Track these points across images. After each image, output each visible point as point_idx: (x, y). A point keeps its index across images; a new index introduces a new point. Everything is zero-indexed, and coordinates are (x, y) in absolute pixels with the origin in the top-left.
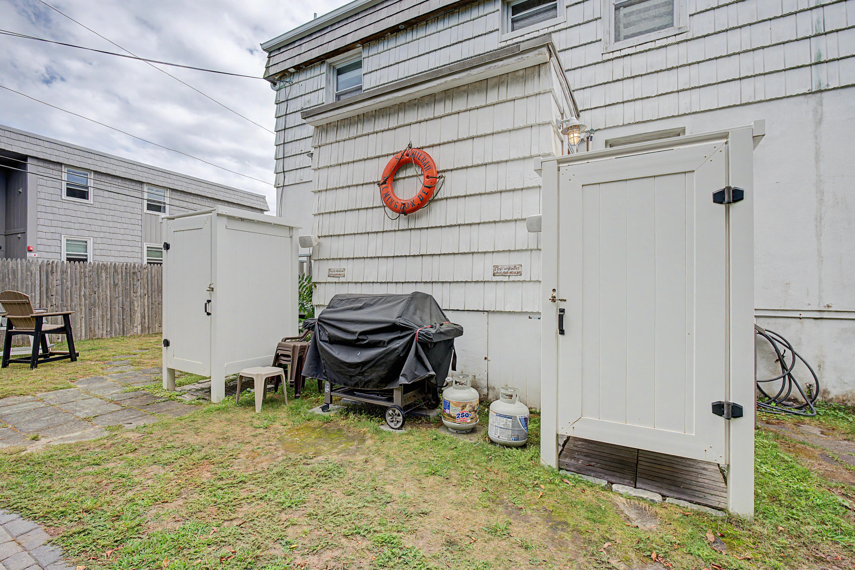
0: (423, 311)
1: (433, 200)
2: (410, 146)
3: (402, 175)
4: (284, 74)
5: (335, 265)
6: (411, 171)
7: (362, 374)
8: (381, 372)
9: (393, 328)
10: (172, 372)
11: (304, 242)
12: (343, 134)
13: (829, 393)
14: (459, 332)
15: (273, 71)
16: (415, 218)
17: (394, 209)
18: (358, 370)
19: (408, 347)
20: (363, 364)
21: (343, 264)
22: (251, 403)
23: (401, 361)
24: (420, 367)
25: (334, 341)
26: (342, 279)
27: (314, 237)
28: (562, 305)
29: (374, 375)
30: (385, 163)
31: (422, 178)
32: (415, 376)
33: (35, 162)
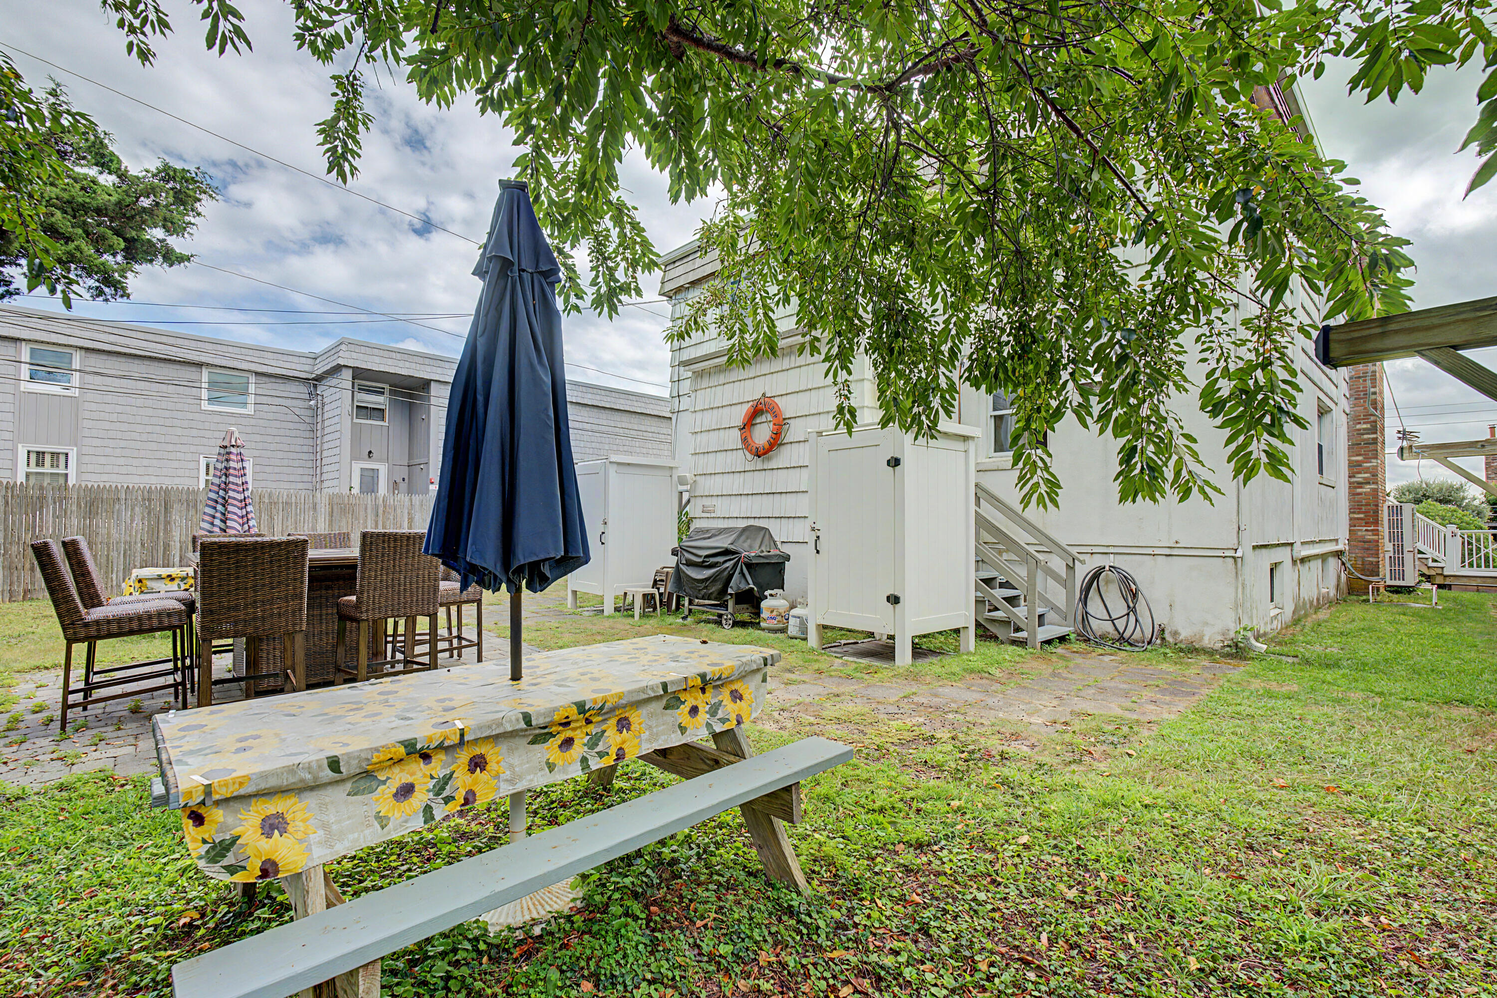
0: (755, 539)
1: (781, 444)
2: (764, 395)
3: (758, 420)
4: (679, 290)
5: (707, 502)
6: (763, 418)
7: (706, 587)
8: (718, 586)
9: (726, 552)
10: (575, 593)
11: (682, 481)
12: (714, 381)
13: (1179, 634)
14: (788, 558)
15: (669, 286)
16: (769, 459)
17: (750, 452)
18: (703, 585)
19: (735, 566)
20: (706, 580)
21: (714, 501)
22: (633, 616)
23: (731, 576)
24: (743, 581)
25: (689, 564)
26: (713, 515)
27: (689, 476)
28: (819, 533)
29: (714, 589)
30: (746, 408)
31: (771, 425)
32: (739, 588)
33: (437, 384)
